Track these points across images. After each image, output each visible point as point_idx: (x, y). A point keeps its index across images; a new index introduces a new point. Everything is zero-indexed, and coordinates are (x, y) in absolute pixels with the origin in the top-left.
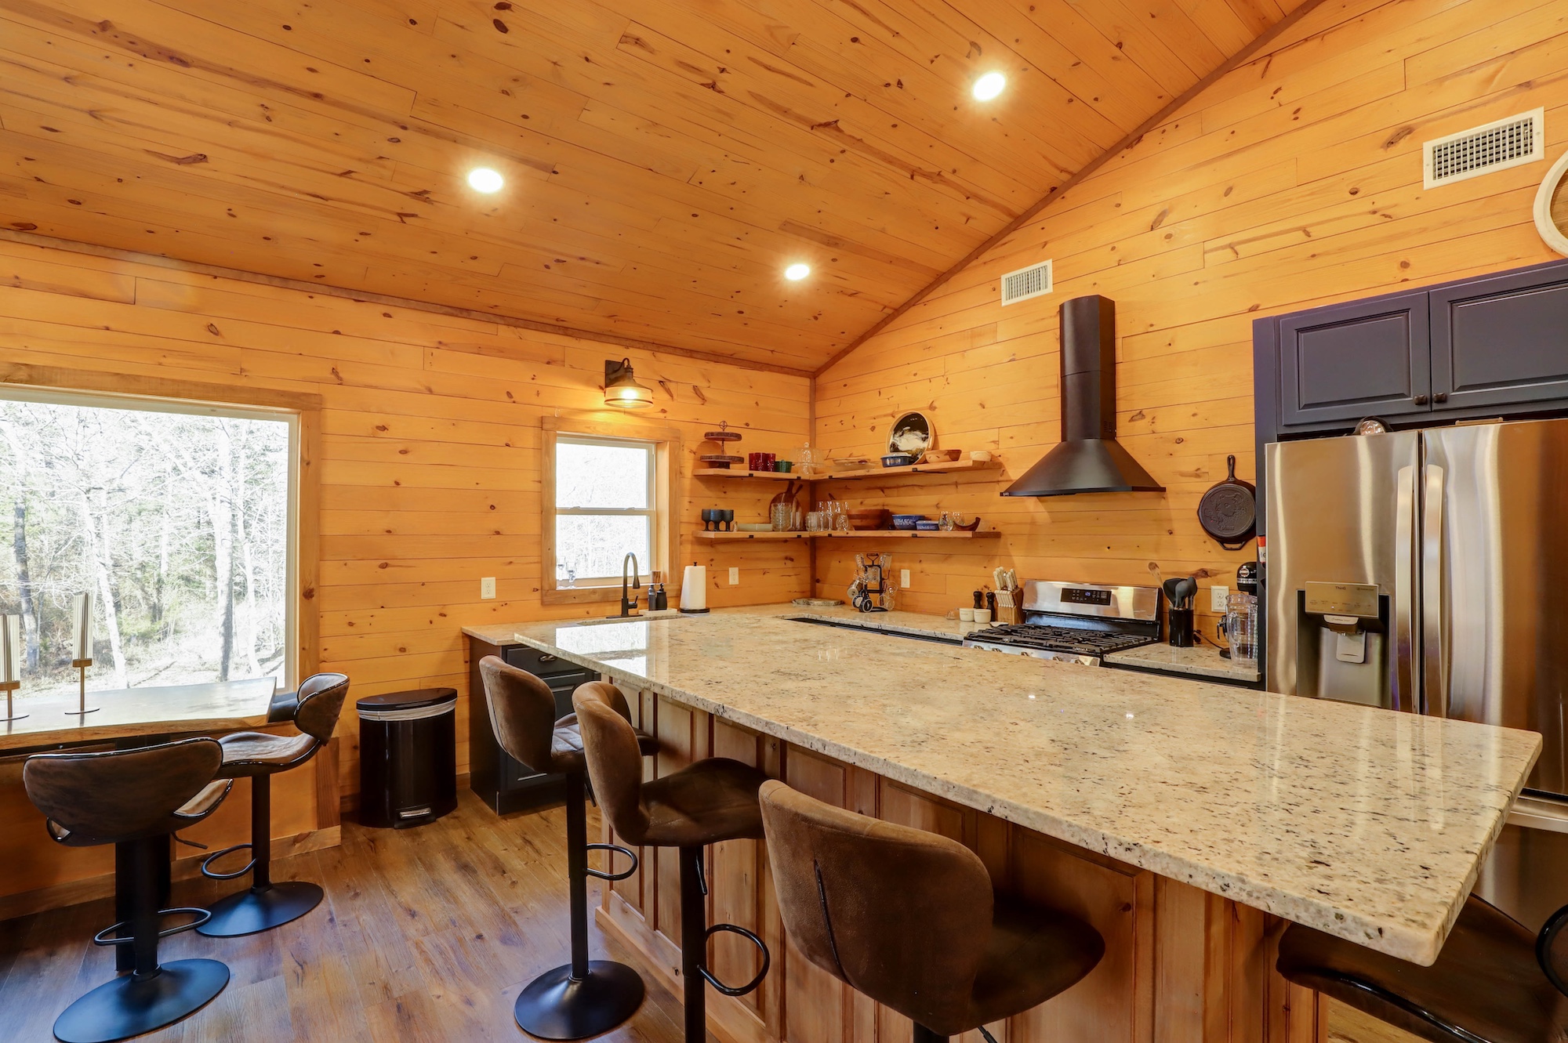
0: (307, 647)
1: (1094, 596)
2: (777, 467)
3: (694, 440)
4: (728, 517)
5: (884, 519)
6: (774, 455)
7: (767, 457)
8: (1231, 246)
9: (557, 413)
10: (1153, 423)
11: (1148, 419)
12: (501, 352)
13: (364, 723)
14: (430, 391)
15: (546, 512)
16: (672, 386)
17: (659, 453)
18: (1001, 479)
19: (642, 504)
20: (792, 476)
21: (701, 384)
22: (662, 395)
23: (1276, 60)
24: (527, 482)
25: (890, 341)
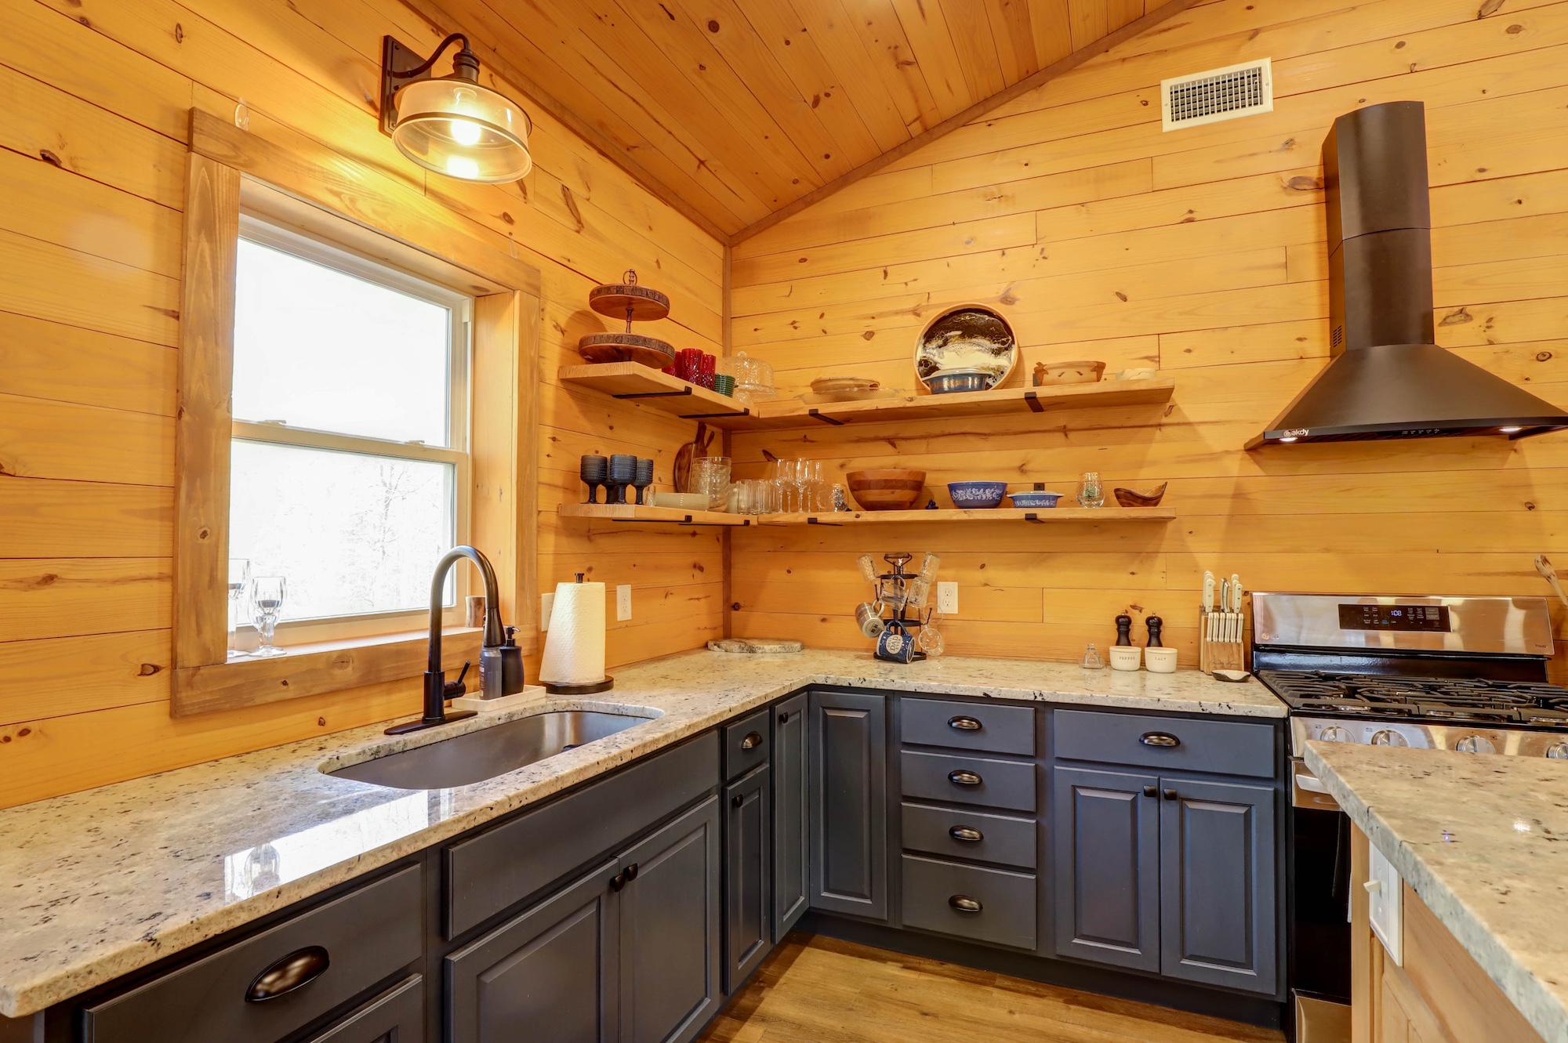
1: (1411, 617)
2: (716, 384)
4: (642, 475)
5: (917, 492)
6: (713, 361)
10: (1488, 327)
11: (1479, 321)
18: (1164, 420)
21: (577, 188)
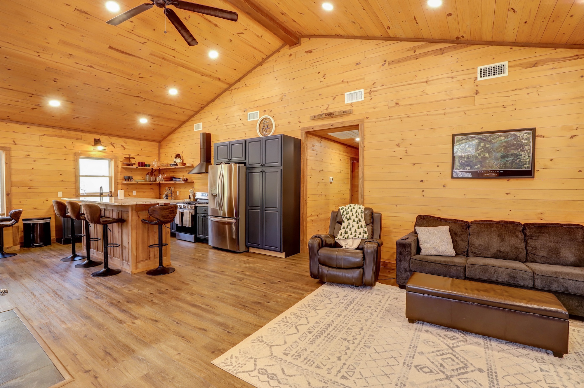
0: (8, 207)
2: (146, 166)
3: (121, 159)
4: (131, 178)
5: (171, 179)
6: (145, 163)
7: (142, 163)
8: (226, 126)
9: (79, 152)
12: (63, 137)
13: (25, 224)
14: (42, 146)
15: (77, 177)
16: (115, 145)
17: (112, 162)
19: (108, 175)
20: (151, 168)
21: (124, 144)
22: (112, 147)
23: (232, 91)
24: (71, 168)
25: (175, 136)
